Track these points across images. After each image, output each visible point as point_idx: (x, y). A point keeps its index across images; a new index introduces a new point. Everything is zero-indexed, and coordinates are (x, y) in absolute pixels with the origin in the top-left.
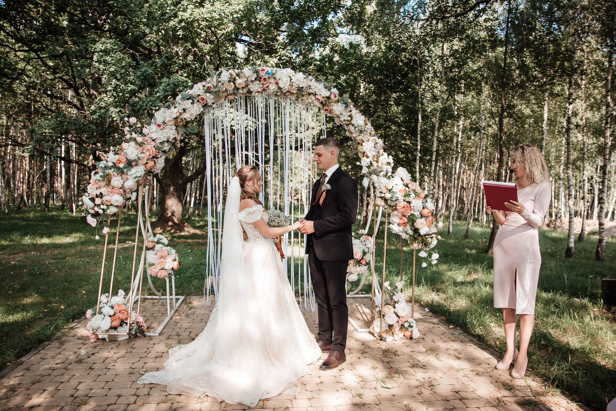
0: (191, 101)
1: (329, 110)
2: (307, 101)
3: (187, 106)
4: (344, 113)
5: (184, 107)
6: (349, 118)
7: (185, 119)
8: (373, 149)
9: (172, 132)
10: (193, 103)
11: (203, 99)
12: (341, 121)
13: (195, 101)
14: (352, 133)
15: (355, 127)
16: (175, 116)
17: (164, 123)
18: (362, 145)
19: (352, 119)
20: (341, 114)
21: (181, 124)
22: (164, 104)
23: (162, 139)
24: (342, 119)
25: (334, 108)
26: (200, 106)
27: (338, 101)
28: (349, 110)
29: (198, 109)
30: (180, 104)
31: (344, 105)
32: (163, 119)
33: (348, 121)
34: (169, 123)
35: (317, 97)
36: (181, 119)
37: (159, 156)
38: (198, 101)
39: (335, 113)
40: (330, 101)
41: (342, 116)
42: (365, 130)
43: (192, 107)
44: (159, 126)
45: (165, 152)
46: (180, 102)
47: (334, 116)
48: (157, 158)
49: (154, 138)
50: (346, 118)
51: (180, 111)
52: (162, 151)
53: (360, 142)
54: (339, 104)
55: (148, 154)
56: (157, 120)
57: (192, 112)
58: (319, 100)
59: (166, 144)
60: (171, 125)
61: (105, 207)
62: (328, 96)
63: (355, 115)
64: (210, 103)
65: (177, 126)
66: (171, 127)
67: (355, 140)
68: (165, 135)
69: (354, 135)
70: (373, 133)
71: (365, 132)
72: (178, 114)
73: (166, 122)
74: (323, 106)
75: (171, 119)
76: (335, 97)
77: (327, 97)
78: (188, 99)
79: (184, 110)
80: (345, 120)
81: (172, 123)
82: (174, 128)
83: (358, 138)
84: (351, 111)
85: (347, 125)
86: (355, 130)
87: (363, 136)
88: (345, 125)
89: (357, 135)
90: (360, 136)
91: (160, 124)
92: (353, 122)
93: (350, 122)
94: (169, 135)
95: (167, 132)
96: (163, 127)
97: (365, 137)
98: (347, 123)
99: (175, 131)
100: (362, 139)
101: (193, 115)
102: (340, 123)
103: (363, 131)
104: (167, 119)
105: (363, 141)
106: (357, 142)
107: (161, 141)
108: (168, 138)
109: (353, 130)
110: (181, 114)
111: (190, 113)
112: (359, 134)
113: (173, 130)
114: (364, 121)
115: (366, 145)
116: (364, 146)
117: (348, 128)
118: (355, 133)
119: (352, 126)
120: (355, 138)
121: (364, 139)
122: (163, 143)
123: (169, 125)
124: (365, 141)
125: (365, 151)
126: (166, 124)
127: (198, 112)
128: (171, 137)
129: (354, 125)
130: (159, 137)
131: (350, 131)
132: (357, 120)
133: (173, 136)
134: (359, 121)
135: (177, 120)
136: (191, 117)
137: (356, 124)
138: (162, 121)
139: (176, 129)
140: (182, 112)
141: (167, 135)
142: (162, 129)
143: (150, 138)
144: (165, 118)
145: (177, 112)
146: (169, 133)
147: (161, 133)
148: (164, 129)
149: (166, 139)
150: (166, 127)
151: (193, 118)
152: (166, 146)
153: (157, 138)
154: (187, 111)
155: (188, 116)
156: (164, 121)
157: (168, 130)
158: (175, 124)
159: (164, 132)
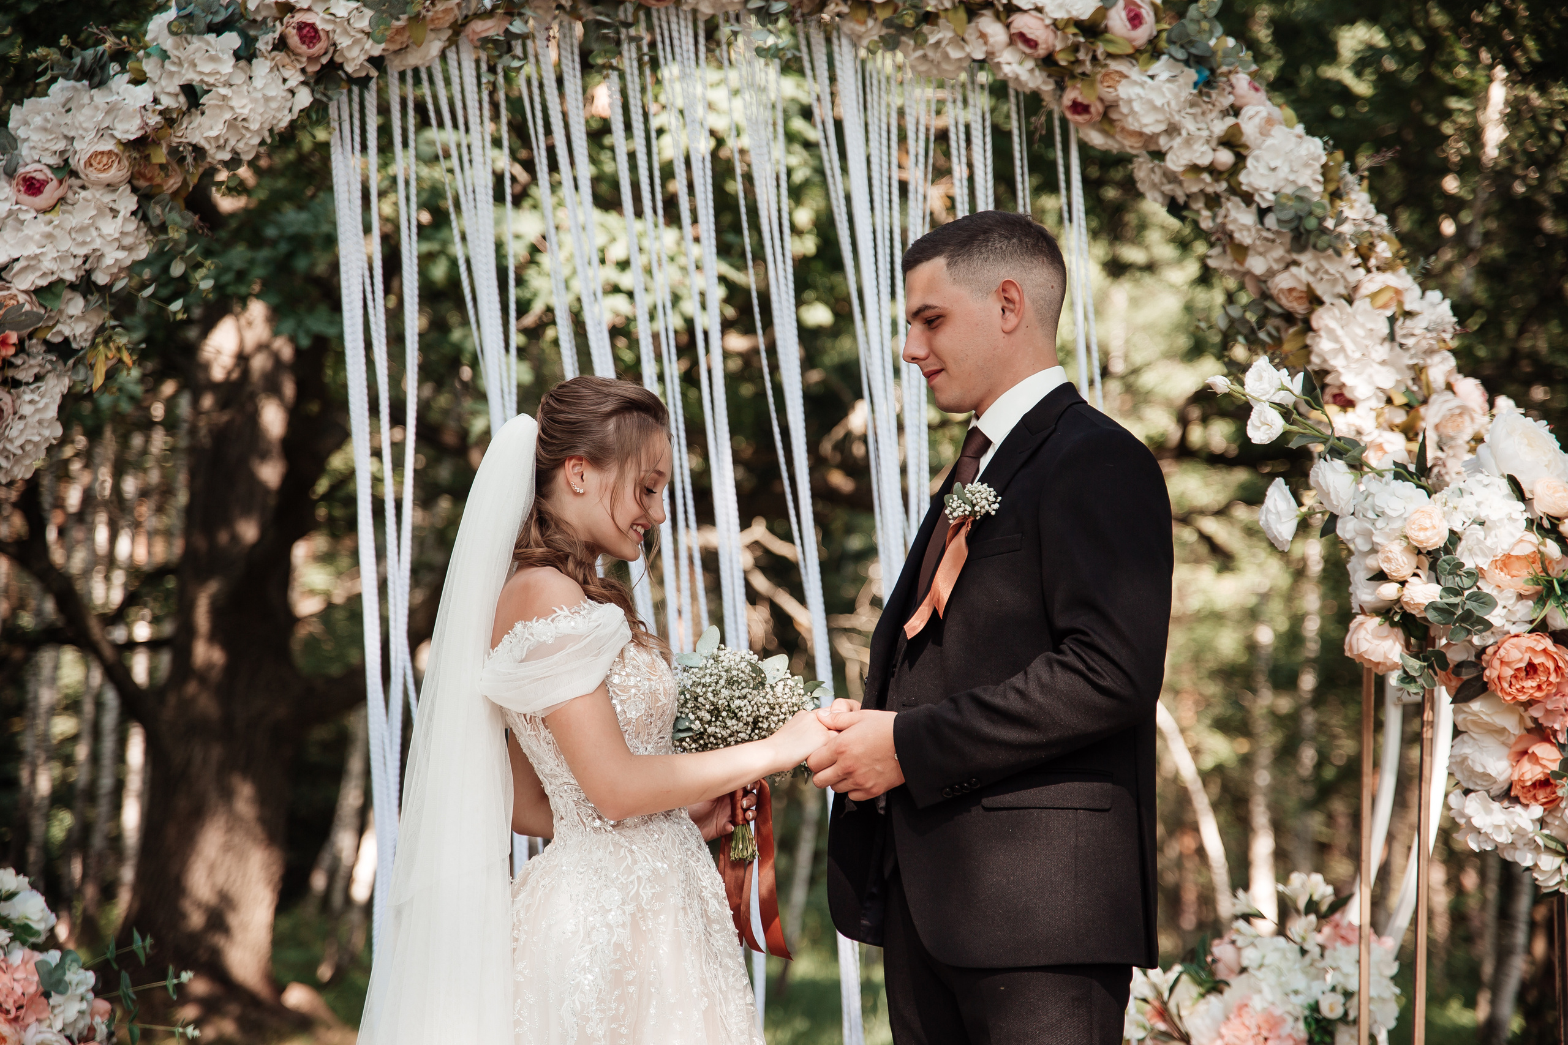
0: (232, 40)
1: (1097, 108)
2: (955, 54)
3: (207, 68)
4: (1189, 125)
5: (190, 76)
6: (1225, 157)
7: (199, 152)
8: (1382, 351)
9: (111, 227)
10: (246, 55)
11: (309, 34)
12: (1172, 177)
13: (264, 44)
14: (1241, 251)
15: (1262, 213)
16: (130, 129)
17: (65, 170)
18: (1307, 328)
19: (1240, 159)
20: (1173, 130)
21: (173, 183)
22: (68, 54)
23: (47, 264)
24: (1176, 162)
25: (1124, 91)
26: (295, 78)
27: (1153, 50)
28: (1227, 101)
29: (277, 91)
30: (164, 55)
31: (1192, 75)
32: (61, 145)
33: (1214, 171)
34: (93, 175)
35: (1020, 22)
36: (175, 152)
37: (23, 375)
38: (281, 44)
39: (1132, 125)
40: (1101, 49)
41: (1177, 142)
42: (1323, 231)
43: (239, 78)
44: (33, 186)
45: (64, 350)
46: (168, 43)
47: (1130, 145)
48: (16, 384)
49: (2, 259)
50: (1203, 155)
51: (166, 102)
52: (50, 347)
53: (1300, 308)
54: (1161, 68)
56: (24, 150)
57: (242, 105)
58: (1032, 43)
59: (76, 305)
60: (111, 187)
62: (1085, 16)
63: (1264, 133)
64: (354, 61)
65: (145, 198)
66: (107, 198)
67: (1268, 296)
68: (66, 245)
69: (1257, 265)
70: (1384, 250)
71: (1322, 242)
72: (154, 120)
73: (78, 162)
74: (1061, 87)
75: (108, 145)
76: (1135, 20)
77: (1078, 24)
78: (218, 29)
79: (192, 94)
80: (1195, 169)
81: (117, 172)
82: (128, 203)
83: (1283, 282)
84: (1235, 111)
85: (1213, 202)
86: (1258, 231)
87: (1312, 266)
88: (1199, 205)
89: (1277, 261)
90: (1294, 269)
91: (39, 176)
92: (1245, 179)
93: (1228, 181)
94: (98, 243)
95: (82, 229)
96: (58, 194)
97: (1325, 277)
98: (1210, 190)
99: (132, 226)
100: (1308, 285)
101: (247, 129)
102: (1168, 188)
103: (1309, 232)
104: (84, 148)
105: (1315, 301)
106: (1280, 306)
107: (44, 283)
108: (87, 266)
109: (1245, 233)
110: (170, 119)
111: (228, 116)
112: (1289, 251)
113: (120, 219)
114: (1323, 175)
115: (1333, 324)
116: (1322, 333)
117: (1219, 220)
118: (1261, 249)
119: (1243, 205)
120: (1263, 286)
121: (1320, 290)
122: (58, 296)
123: (96, 184)
124: (1326, 298)
125: (1326, 367)
126: (74, 174)
127: (279, 109)
128: (109, 261)
129: (1257, 198)
130: (28, 258)
131: (1231, 236)
132: (1273, 165)
133: (121, 255)
134: (1284, 172)
135: (147, 158)
136: (232, 142)
137: (1267, 189)
138: (54, 161)
139: (140, 215)
140: (179, 109)
141: (81, 244)
142: (49, 209)
144: (71, 139)
145: (143, 110)
146: (93, 233)
147: (42, 228)
148: (63, 207)
149: (74, 269)
150: (80, 196)
151: (245, 144)
152: (71, 317)
153: (14, 261)
154: (207, 101)
155: (213, 133)
156: (67, 155)
157: (92, 212)
158: (130, 181)
159: (58, 226)
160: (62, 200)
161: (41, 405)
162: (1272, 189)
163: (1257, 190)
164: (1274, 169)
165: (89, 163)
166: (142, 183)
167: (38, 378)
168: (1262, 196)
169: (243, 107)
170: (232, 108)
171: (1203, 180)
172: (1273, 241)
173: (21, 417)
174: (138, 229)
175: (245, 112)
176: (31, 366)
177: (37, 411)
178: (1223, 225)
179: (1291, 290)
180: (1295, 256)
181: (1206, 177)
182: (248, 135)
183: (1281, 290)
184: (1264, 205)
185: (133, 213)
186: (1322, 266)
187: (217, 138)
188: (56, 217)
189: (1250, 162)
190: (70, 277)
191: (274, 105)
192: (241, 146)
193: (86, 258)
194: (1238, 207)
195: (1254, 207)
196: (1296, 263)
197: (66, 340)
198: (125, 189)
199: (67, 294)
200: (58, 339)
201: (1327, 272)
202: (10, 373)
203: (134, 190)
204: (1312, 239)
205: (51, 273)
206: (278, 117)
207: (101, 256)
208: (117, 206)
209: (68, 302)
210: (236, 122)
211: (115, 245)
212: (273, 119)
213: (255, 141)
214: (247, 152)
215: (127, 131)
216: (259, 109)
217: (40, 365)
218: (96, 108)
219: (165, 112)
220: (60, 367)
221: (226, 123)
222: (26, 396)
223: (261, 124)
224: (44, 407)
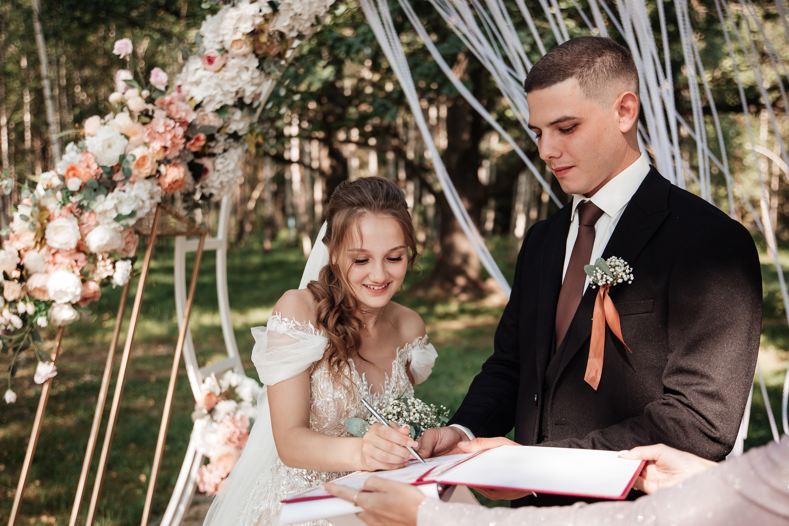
7: (282, 34)
9: (246, 76)
17: (224, 51)
23: (218, 98)
32: (220, 39)
34: (236, 51)
36: (270, 35)
37: (216, 151)
44: (210, 60)
45: (235, 136)
48: (214, 155)
49: (198, 99)
51: (264, 11)
52: (229, 135)
55: (157, 145)
56: (206, 43)
59: (238, 114)
60: (245, 56)
61: (30, 308)
65: (261, 59)
66: (244, 62)
68: (227, 87)
72: (259, 20)
73: (227, 46)
75: (239, 36)
79: (274, 6)
81: (246, 49)
82: (255, 63)
91: (212, 55)
94: (240, 86)
95: (233, 79)
96: (222, 63)
99: (257, 73)
101: (302, 19)
104: (228, 39)
107: (218, 107)
108: (239, 96)
110: (267, 19)
111: (292, 14)
113: (250, 72)
122: (226, 112)
123: (238, 56)
126: (227, 52)
127: (318, 7)
128: (248, 93)
130: (210, 96)
133: (253, 88)
135: (258, 40)
136: (297, 27)
138: (219, 47)
139: (261, 68)
140: (270, 14)
141: (233, 86)
142: (219, 71)
143: (188, 98)
144: (224, 35)
145: (254, 16)
146: (238, 80)
147: (215, 81)
148: (224, 69)
149: (232, 98)
150: (231, 62)
151: (303, 27)
152: (236, 121)
153: (204, 98)
154: (280, 8)
155: (286, 24)
156: (224, 43)
157: (237, 70)
158: (254, 52)
159: (222, 79)
160: (224, 65)
161: (226, 164)
165: (231, 46)
166: (260, 52)
167: (225, 151)
169: (299, 8)
170: (292, 10)
173: (218, 171)
174: (260, 75)
175: (299, 11)
176: (219, 147)
177: (224, 167)
182: (303, 22)
185: (258, 67)
187: (288, 25)
188: (221, 73)
190: (230, 102)
191: (315, 5)
192: (301, 29)
193: (237, 93)
197: (235, 133)
198: (253, 56)
199: (233, 110)
200: (231, 132)
202: (210, 150)
203: (257, 56)
205: (221, 102)
206: (319, 10)
207: (244, 91)
208: (247, 65)
209: (233, 114)
210: (296, 16)
211: (250, 84)
212: (316, 11)
213: (308, 24)
214: (305, 31)
215: (246, 28)
216: (307, 8)
217: (225, 145)
218: (232, 18)
219: (264, 16)
220: (235, 144)
221: (291, 17)
222: (219, 160)
223: (310, 16)
224: (228, 165)
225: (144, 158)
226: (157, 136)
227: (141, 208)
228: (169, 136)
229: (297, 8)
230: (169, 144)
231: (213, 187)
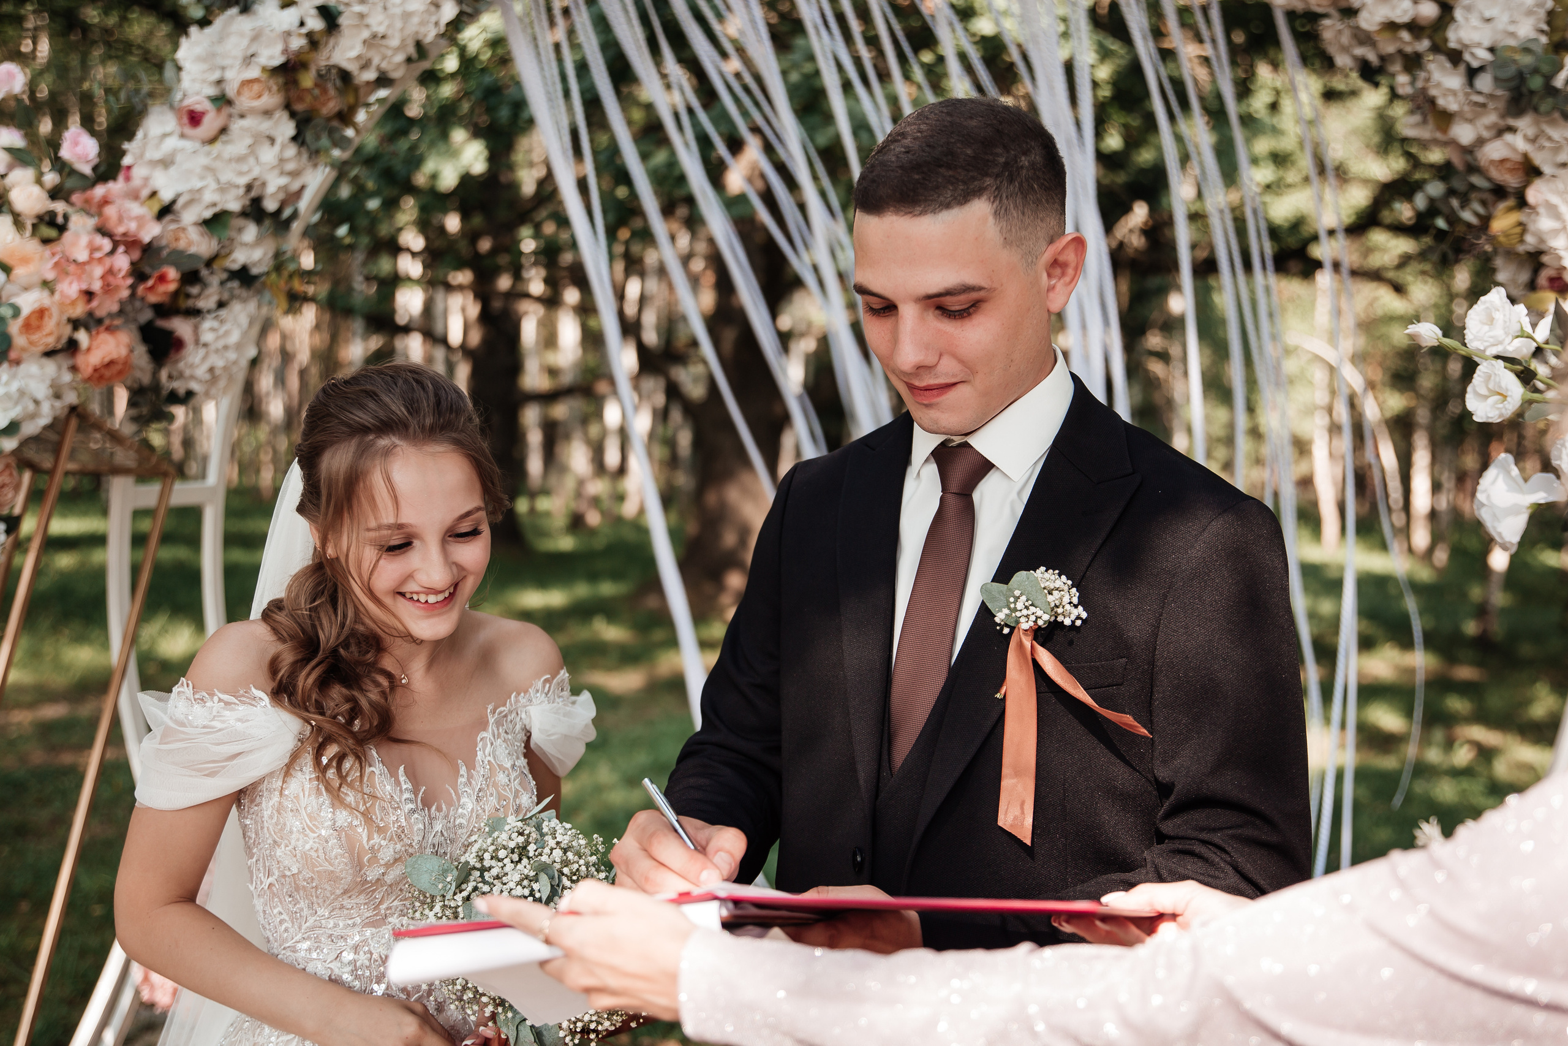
6: (1430, 10)
7: (345, 73)
9: (268, 155)
12: (1363, 38)
14: (1445, 118)
15: (1472, 74)
16: (273, 56)
17: (222, 101)
18: (1522, 203)
19: (1446, 12)
23: (209, 196)
24: (1370, 19)
32: (216, 75)
33: (1414, 27)
34: (249, 103)
36: (321, 74)
37: (201, 304)
44: (195, 118)
45: (244, 276)
48: (197, 313)
49: (166, 196)
51: (310, 24)
52: (230, 274)
53: (1512, 181)
55: (71, 288)
56: (187, 83)
59: (250, 232)
65: (301, 122)
66: (265, 126)
67: (1473, 168)
68: (228, 175)
69: (1464, 133)
71: (1547, 103)
72: (298, 43)
73: (231, 91)
75: (254, 73)
79: (329, 16)
80: (1391, 27)
81: (271, 99)
82: (287, 128)
83: (1494, 151)
85: (1413, 63)
86: (1467, 95)
87: (1531, 132)
88: (1396, 67)
89: (1488, 128)
90: (1508, 137)
91: (198, 108)
92: (1454, 37)
93: (1431, 38)
94: (256, 172)
95: (241, 159)
96: (219, 125)
97: (1547, 144)
98: (1409, 49)
99: (292, 151)
100: (1526, 156)
101: (387, 47)
102: (1359, 51)
103: (1532, 93)
104: (234, 77)
105: (1532, 172)
106: (1489, 179)
107: (208, 214)
108: (253, 194)
109: (1451, 99)
110: (314, 42)
111: (366, 34)
112: (1503, 116)
113: (277, 147)
114: (1549, 23)
115: (1555, 200)
116: (1541, 210)
117: (1420, 84)
118: (1469, 116)
119: (1448, 65)
120: (1469, 158)
121: (1539, 159)
122: (225, 226)
123: (253, 111)
124: (1547, 169)
125: (1543, 247)
126: (229, 102)
127: (422, 23)
128: (271, 189)
129: (1467, 57)
130: (191, 191)
131: (1432, 101)
132: (1487, 15)
133: (283, 181)
134: (1503, 21)
135: (295, 82)
136: (376, 61)
137: (1479, 45)
138: (212, 91)
139: (300, 140)
140: (321, 32)
141: (241, 174)
142: (212, 141)
143: (145, 193)
144: (223, 68)
145: (288, 34)
146: (251, 161)
147: (202, 160)
148: (223, 138)
149: (238, 198)
150: (237, 125)
151: (389, 63)
152: (246, 245)
153: (178, 196)
154: (343, 21)
155: (354, 53)
156: (223, 85)
157: (249, 141)
158: (288, 106)
159: (218, 157)
160: (223, 130)
161: (222, 331)
162: (1487, 43)
163: (1466, 46)
164: (1488, 20)
165: (239, 93)
166: (299, 107)
167: (221, 305)
168: (1473, 54)
169: (381, 23)
170: (368, 26)
171: (1401, 39)
172: (1484, 105)
173: (205, 345)
174: (299, 153)
175: (381, 30)
176: (208, 296)
177: (218, 338)
178: (1424, 90)
179: (1503, 161)
180: (1511, 122)
181: (1405, 35)
182: (390, 53)
183: (1492, 162)
184: (1475, 64)
185: (294, 139)
186: (1543, 131)
187: (359, 57)
188: (218, 146)
189: (1458, 14)
190: (234, 206)
191: (415, 20)
192: (385, 66)
193: (249, 187)
194: (1443, 68)
195: (1462, 68)
196: (1512, 130)
197: (244, 269)
198: (282, 115)
199: (240, 222)
200: (236, 266)
201: (1550, 139)
202: (190, 303)
203: (293, 115)
204: (1535, 100)
205: (214, 205)
206: (423, 30)
207: (264, 184)
208: (273, 133)
209: (240, 230)
210: (375, 40)
211: (276, 172)
212: (417, 33)
213: (400, 58)
214: (394, 70)
215: (271, 57)
216: (399, 24)
217: (221, 293)
218: (242, 35)
219: (310, 35)
220: (244, 293)
221: (365, 42)
222: (208, 324)
223: (403, 40)
224: (227, 333)
225: (41, 313)
226: (72, 268)
227: (33, 416)
228: (98, 271)
229: (378, 22)
230: (97, 286)
231: (192, 377)
